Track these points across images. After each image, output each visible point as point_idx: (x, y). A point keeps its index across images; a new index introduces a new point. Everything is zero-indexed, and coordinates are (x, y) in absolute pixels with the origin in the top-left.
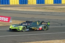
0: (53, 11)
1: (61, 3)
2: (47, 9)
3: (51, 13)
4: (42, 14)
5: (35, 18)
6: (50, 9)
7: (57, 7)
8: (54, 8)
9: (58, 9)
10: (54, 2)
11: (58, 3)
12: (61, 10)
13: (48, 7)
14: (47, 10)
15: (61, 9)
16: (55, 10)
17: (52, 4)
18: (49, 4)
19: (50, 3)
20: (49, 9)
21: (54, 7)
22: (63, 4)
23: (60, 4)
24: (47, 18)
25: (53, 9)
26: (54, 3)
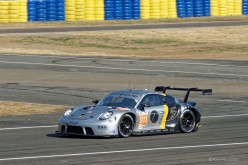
0: (103, 54)
1: (139, 16)
2: (77, 42)
4: (55, 65)
5: (23, 82)
6: (89, 45)
7: (122, 34)
8: (106, 40)
9: (126, 42)
10: (106, 14)
11: (124, 18)
12: (137, 46)
13: (80, 36)
14: (75, 50)
15: (140, 42)
16: (110, 50)
17: (97, 22)
18: (86, 23)
19: (91, 18)
20: (83, 45)
21: (105, 33)
22: (146, 21)
25: (100, 43)
26: (106, 18)
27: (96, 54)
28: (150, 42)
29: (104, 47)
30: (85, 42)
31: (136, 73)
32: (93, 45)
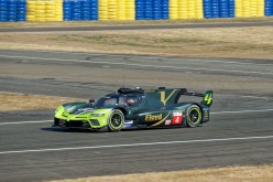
0: (135, 52)
1: (168, 17)
2: (109, 40)
3: (126, 57)
4: (89, 61)
5: (59, 78)
6: (120, 43)
7: (152, 33)
8: (137, 39)
9: (156, 41)
10: (137, 13)
11: (153, 18)
12: (166, 44)
13: (113, 35)
14: (107, 48)
15: (169, 41)
16: (140, 48)
17: (129, 22)
18: (118, 23)
20: (115, 44)
21: (136, 32)
22: (174, 21)
23: (162, 22)
25: (131, 41)
26: (137, 17)
27: (128, 52)
28: (178, 41)
29: (134, 45)
30: (117, 40)
31: (165, 70)
32: (125, 43)
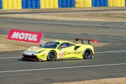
2: (113, 15)
3: (121, 23)
4: (104, 26)
5: (90, 33)
6: (118, 17)
13: (115, 13)
14: (112, 19)
17: (122, 7)
18: (117, 7)
19: (119, 5)
20: (116, 17)
21: (125, 12)
24: (114, 35)
25: (123, 16)
27: (122, 21)
29: (125, 18)
32: (120, 17)
